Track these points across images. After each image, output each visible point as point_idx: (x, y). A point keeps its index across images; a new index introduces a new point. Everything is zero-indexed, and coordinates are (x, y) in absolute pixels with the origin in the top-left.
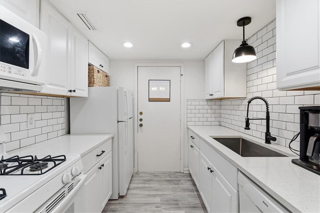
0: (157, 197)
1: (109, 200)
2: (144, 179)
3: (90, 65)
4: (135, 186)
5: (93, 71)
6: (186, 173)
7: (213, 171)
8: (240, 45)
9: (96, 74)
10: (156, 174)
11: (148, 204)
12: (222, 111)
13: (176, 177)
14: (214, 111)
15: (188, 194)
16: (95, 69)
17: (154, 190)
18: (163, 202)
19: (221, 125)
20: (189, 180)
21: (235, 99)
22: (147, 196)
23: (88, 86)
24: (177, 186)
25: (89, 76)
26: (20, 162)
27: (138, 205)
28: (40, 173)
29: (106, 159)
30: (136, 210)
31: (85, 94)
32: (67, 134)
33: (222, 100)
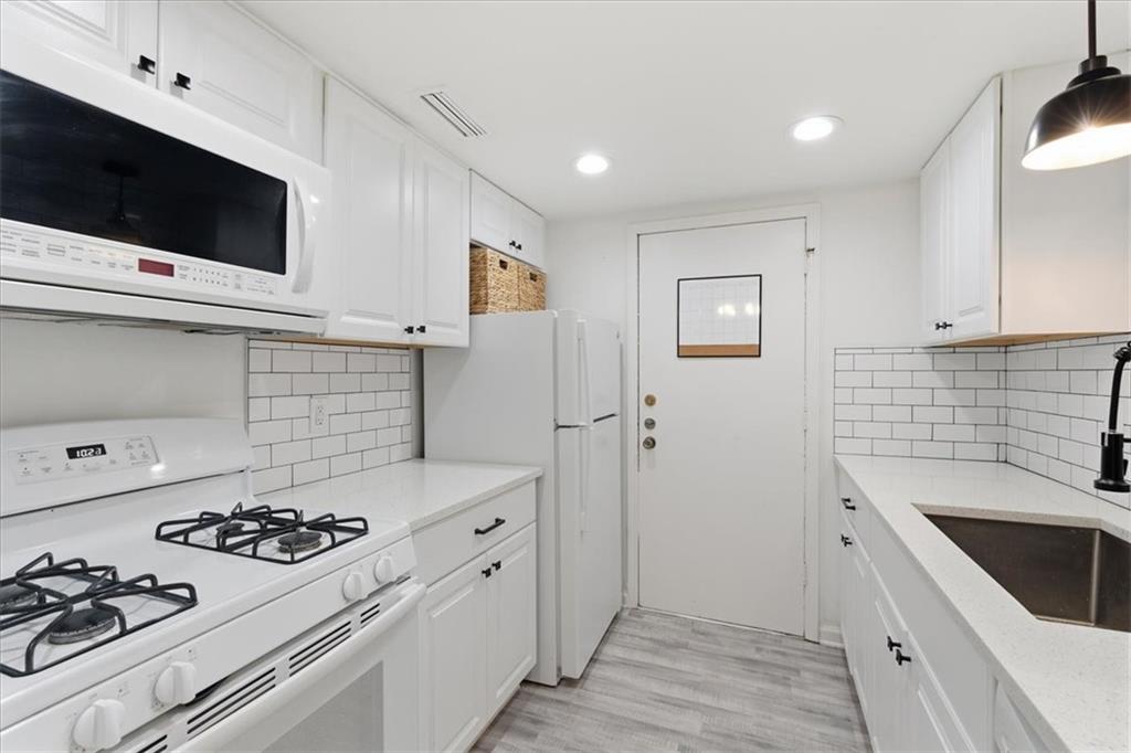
0: (691, 711)
1: (525, 682)
2: (656, 637)
3: (479, 247)
4: (621, 655)
5: (485, 263)
6: (828, 647)
7: (908, 659)
8: (1070, 80)
9: (493, 274)
10: (702, 628)
11: (656, 729)
12: (1014, 398)
13: (784, 654)
14: (969, 397)
15: (821, 734)
16: (489, 257)
17: (683, 685)
18: (710, 737)
19: (1006, 462)
20: (836, 678)
21: (1074, 342)
22: (655, 700)
23: (471, 314)
24: (779, 689)
25: (471, 281)
26: (264, 522)
27: (621, 725)
28: (289, 559)
29: (514, 547)
30: (607, 737)
31: (459, 337)
32: (417, 457)
33: (1012, 348)
